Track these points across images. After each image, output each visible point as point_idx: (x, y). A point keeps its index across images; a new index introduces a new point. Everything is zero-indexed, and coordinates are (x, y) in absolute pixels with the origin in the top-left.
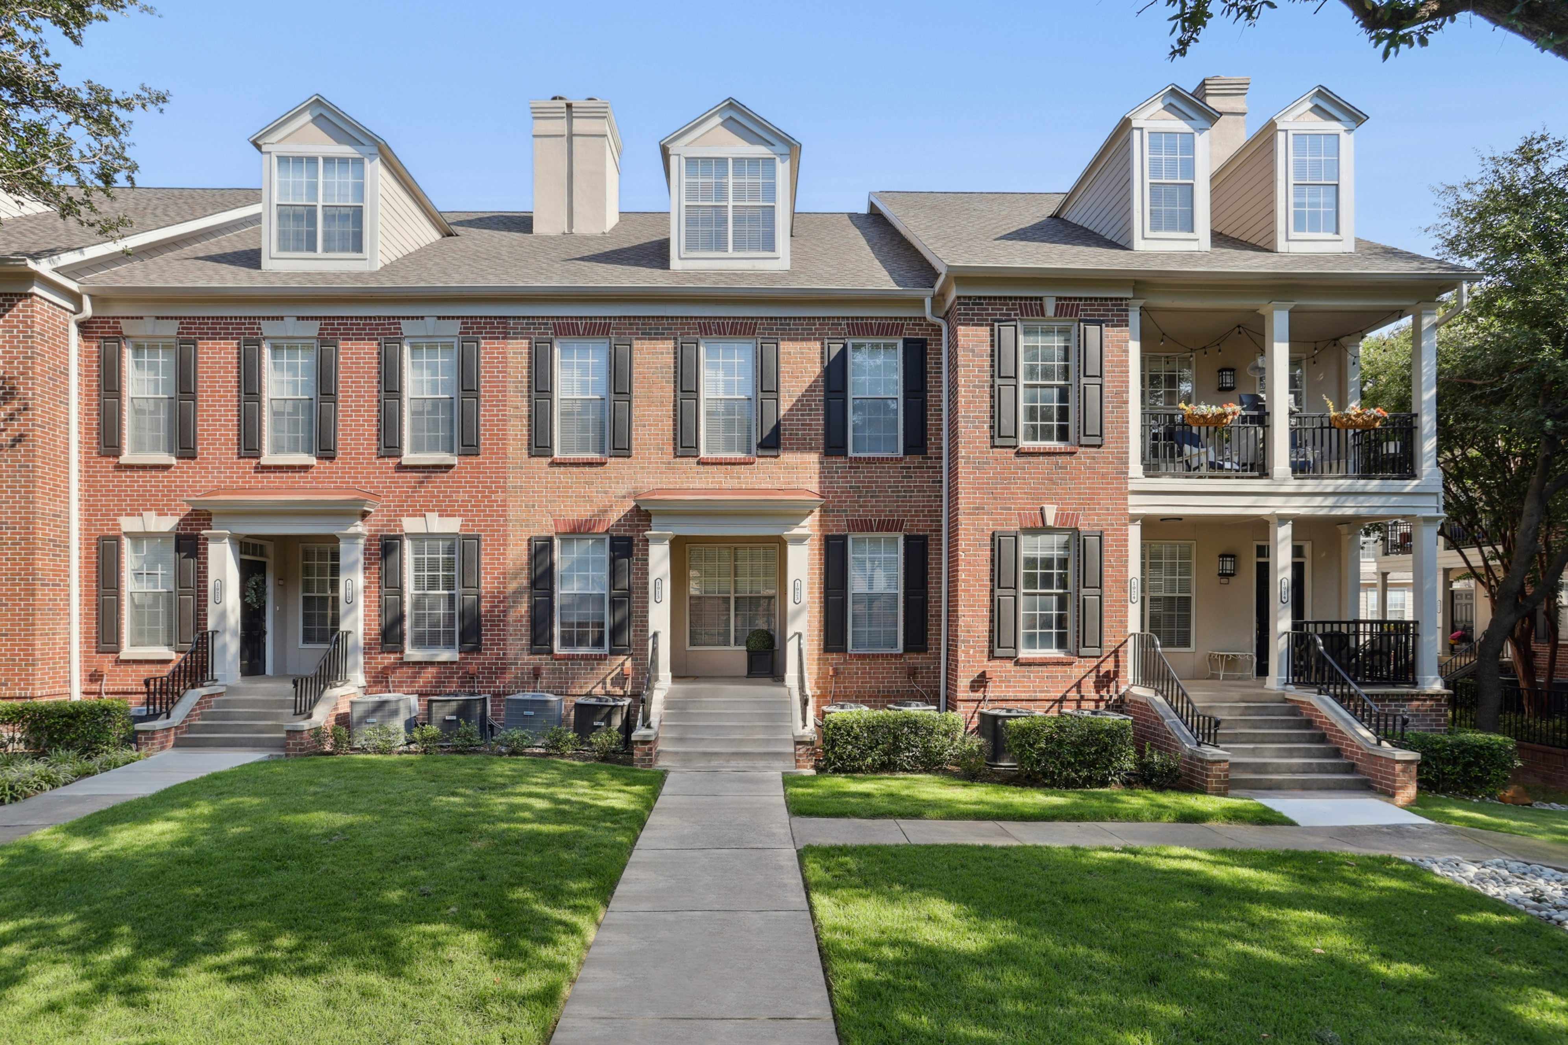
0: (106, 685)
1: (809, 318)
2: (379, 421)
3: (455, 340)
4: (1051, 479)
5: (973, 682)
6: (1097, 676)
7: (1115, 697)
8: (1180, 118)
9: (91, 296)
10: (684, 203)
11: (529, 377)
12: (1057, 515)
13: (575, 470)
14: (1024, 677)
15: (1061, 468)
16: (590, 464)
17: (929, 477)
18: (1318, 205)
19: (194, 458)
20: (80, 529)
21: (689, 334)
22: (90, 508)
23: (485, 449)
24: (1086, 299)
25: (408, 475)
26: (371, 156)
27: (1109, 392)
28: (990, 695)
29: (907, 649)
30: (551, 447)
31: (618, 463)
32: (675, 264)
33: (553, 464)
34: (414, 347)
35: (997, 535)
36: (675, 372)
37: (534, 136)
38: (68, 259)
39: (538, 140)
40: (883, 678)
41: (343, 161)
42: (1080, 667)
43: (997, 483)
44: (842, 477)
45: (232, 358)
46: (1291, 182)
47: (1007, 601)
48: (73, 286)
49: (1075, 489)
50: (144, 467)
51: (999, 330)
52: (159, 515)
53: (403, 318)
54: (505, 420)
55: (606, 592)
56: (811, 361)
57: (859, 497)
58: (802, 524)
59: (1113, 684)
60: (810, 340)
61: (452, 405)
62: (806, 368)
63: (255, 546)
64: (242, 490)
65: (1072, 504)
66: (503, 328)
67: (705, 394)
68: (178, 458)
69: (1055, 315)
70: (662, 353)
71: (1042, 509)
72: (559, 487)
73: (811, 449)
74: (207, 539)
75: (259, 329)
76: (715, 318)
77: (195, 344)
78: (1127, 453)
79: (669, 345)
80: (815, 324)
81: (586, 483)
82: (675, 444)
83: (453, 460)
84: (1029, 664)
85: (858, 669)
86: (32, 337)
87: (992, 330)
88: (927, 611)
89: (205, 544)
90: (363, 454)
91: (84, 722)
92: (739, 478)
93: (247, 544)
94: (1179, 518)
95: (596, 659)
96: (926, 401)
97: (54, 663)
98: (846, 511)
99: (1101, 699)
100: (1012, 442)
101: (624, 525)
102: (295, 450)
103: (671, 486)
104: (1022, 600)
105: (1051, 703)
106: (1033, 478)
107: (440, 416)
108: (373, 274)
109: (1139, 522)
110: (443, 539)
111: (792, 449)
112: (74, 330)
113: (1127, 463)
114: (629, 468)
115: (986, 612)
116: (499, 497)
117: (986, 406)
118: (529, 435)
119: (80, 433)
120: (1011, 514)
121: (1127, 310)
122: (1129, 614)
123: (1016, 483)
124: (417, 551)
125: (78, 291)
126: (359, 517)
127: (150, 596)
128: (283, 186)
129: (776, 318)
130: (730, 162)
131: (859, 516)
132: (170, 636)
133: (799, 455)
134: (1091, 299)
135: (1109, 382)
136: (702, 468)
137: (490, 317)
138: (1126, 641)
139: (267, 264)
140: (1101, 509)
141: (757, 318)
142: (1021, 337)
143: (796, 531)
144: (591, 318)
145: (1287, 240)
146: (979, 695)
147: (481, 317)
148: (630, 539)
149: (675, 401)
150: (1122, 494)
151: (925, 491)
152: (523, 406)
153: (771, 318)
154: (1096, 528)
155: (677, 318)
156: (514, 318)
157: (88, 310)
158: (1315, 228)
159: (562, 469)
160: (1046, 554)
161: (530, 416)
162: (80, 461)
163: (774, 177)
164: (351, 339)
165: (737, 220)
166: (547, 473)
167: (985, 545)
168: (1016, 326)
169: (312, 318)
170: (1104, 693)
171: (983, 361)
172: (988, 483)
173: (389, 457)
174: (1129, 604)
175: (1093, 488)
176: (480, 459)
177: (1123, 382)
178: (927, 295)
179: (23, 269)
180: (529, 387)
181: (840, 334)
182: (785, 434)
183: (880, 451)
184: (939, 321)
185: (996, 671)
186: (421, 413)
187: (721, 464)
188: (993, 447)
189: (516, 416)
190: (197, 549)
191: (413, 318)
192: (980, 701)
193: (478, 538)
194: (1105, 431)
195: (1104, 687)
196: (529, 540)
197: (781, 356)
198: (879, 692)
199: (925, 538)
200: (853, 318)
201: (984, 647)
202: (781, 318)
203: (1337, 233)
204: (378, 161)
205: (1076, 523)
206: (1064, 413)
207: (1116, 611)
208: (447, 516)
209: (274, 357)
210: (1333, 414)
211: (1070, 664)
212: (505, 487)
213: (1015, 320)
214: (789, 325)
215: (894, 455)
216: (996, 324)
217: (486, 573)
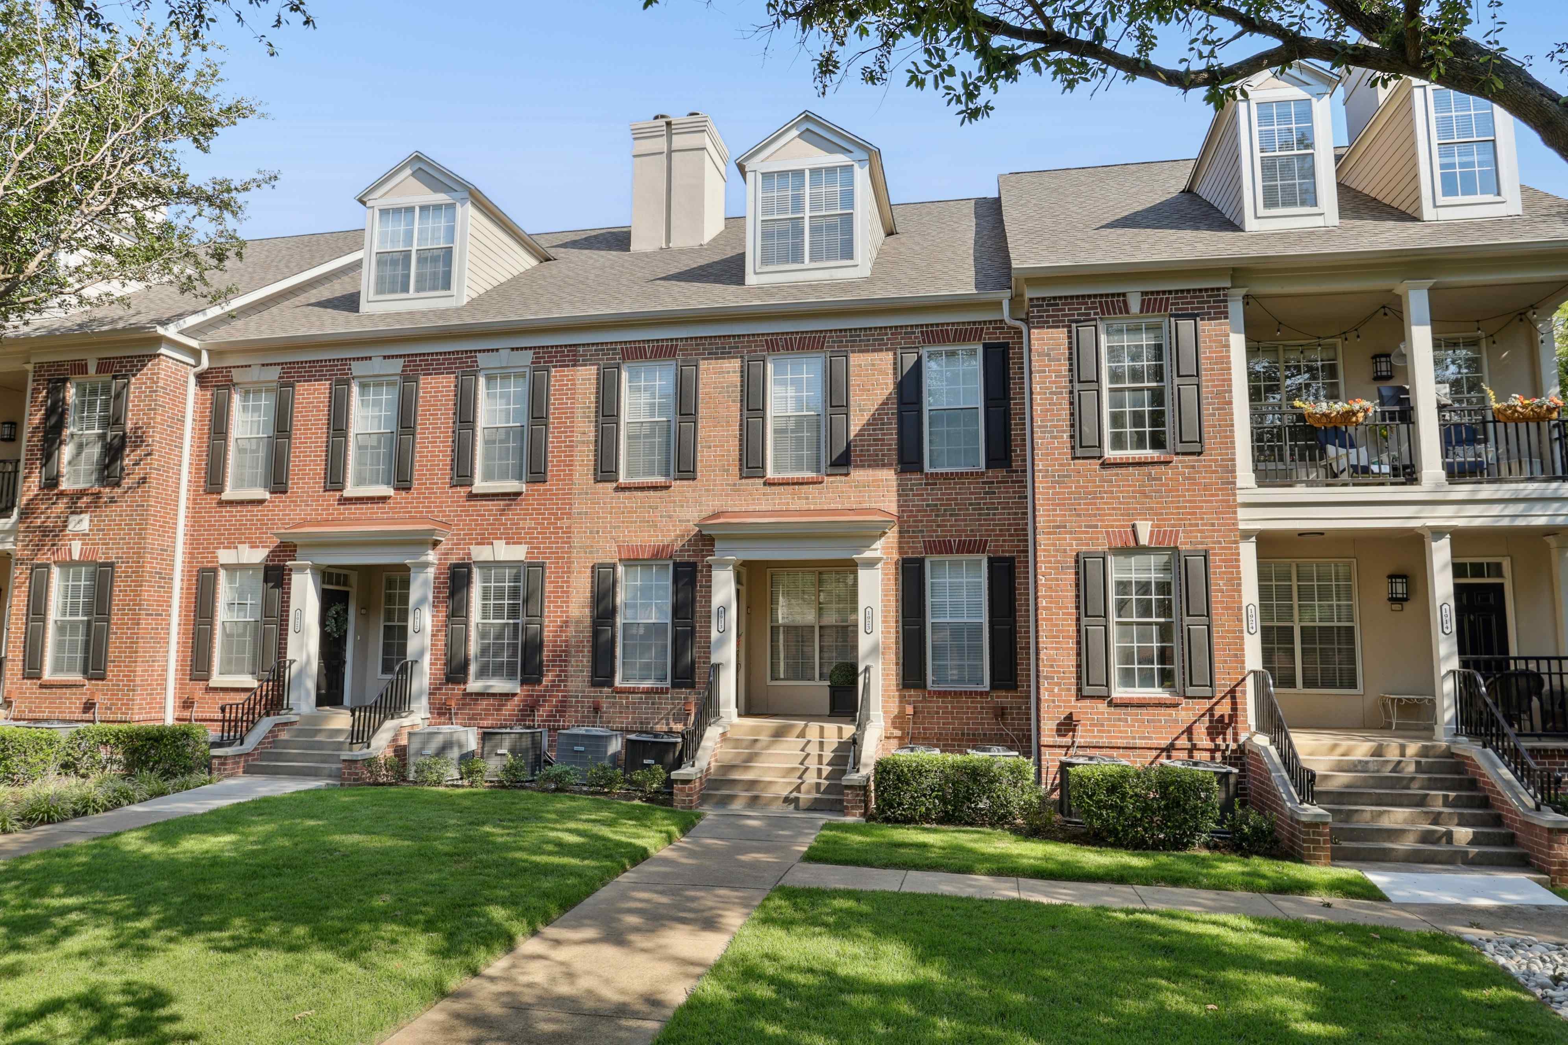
0: (196, 712)
1: (881, 328)
2: (453, 451)
3: (527, 370)
4: (1143, 493)
5: (1058, 725)
6: (1211, 721)
7: (1233, 746)
8: (1294, 85)
9: (208, 351)
10: (760, 218)
11: (597, 402)
12: (1152, 533)
13: (639, 494)
14: (1120, 720)
15: (1154, 479)
16: (655, 488)
17: (1014, 492)
18: (1471, 164)
19: (285, 492)
20: (183, 562)
21: (756, 351)
22: (194, 542)
23: (553, 476)
24: (1177, 292)
25: (479, 503)
26: (463, 200)
27: (1207, 392)
28: (1079, 741)
29: (993, 687)
30: (617, 471)
31: (683, 486)
32: (751, 279)
33: (620, 489)
34: (490, 378)
35: (1081, 556)
36: (742, 391)
37: (635, 156)
38: (191, 321)
39: (638, 159)
40: (968, 718)
41: (438, 207)
42: (1187, 709)
43: (1080, 498)
44: (918, 495)
45: (324, 397)
46: (1435, 141)
47: (1096, 631)
48: (194, 343)
49: (1172, 502)
50: (241, 503)
51: (1078, 331)
52: (252, 547)
53: (480, 351)
54: (572, 446)
55: (669, 621)
56: (883, 372)
57: (937, 516)
58: (874, 547)
59: (1230, 732)
60: (881, 350)
61: (522, 432)
62: (878, 380)
63: (338, 575)
64: (326, 522)
65: (1170, 520)
66: (574, 356)
67: (771, 412)
68: (271, 493)
69: (1141, 311)
70: (728, 372)
71: (1134, 526)
72: (623, 513)
73: (884, 465)
74: (291, 570)
75: (350, 369)
76: (783, 333)
77: (293, 387)
78: (1233, 460)
79: (736, 364)
80: (886, 334)
81: (650, 507)
82: (741, 465)
83: (523, 488)
84: (1126, 705)
85: (938, 707)
86: (156, 391)
87: (1070, 332)
88: (1016, 643)
89: (290, 575)
90: (437, 483)
91: (166, 745)
92: (807, 498)
93: (330, 574)
94: (1320, 533)
95: (657, 693)
96: (1010, 409)
97: (152, 690)
98: (922, 531)
99: (1217, 748)
100: (1095, 452)
101: (689, 551)
102: (377, 482)
103: (737, 509)
104: (1114, 630)
105: (1155, 753)
106: (1122, 492)
107: (511, 445)
108: (457, 310)
109: (1253, 539)
110: (510, 567)
111: (863, 466)
112: (192, 380)
113: (1234, 471)
114: (694, 491)
115: (1072, 644)
116: (565, 523)
117: (1065, 414)
118: (596, 460)
119: (190, 473)
120: (1097, 533)
121: (1226, 301)
122: (1246, 647)
123: (1102, 498)
124: (486, 580)
125: (198, 347)
126: (430, 546)
127: (241, 625)
128: (383, 235)
129: (846, 330)
130: (807, 173)
131: (937, 536)
132: (254, 665)
133: (870, 472)
134: (1182, 291)
135: (1207, 381)
136: (768, 489)
137: (561, 346)
138: (1243, 680)
139: (365, 307)
140: (1205, 525)
141: (826, 331)
142: (1103, 338)
143: (868, 554)
144: (658, 341)
145: (1435, 206)
146: (1067, 740)
147: (552, 347)
148: (694, 565)
149: (741, 420)
150: (1229, 507)
151: (1011, 508)
152: (590, 431)
153: (841, 331)
154: (1200, 547)
155: (744, 336)
156: (584, 345)
157: (205, 363)
158: (1469, 190)
159: (627, 494)
160: (1143, 577)
161: (596, 441)
162: (188, 499)
163: (852, 184)
164: (431, 374)
165: (813, 230)
166: (612, 498)
167: (1068, 568)
168: (1096, 326)
169: (397, 356)
170: (1219, 741)
171: (1060, 365)
172: (1070, 499)
173: (461, 486)
174: (1246, 635)
175: (1195, 502)
176: (547, 486)
177: (1224, 380)
178: (1005, 296)
179: (154, 335)
180: (597, 412)
181: (914, 343)
182: (856, 451)
183: (960, 465)
184: (1018, 323)
185: (1087, 713)
186: (494, 442)
187: (788, 484)
188: (1074, 458)
189: (583, 442)
190: (283, 579)
191: (488, 351)
192: (1068, 748)
193: (542, 566)
194: (1205, 436)
195: (1218, 734)
196: (593, 567)
197: (851, 369)
198: (963, 734)
199: (1012, 559)
200: (927, 325)
201: (1071, 684)
202: (850, 330)
203: (1499, 194)
204: (469, 205)
205: (1176, 541)
206: (1157, 418)
207: (1229, 644)
208: (514, 543)
209: (362, 394)
210: (1496, 406)
211: (1175, 706)
212: (570, 514)
213: (1095, 319)
214: (859, 336)
215: (974, 470)
216: (1074, 325)
217: (549, 602)
